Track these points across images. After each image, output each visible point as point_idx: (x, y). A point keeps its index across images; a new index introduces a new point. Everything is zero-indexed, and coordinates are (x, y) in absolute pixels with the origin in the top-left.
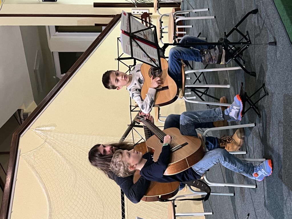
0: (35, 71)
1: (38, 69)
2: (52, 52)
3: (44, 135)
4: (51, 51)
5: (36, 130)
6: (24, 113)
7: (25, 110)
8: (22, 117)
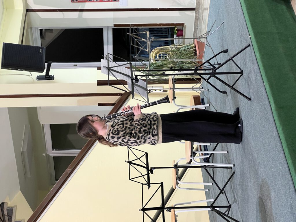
0: (22, 153)
1: (25, 150)
2: (43, 125)
4: (41, 124)
6: (8, 208)
7: (9, 204)
8: (6, 213)
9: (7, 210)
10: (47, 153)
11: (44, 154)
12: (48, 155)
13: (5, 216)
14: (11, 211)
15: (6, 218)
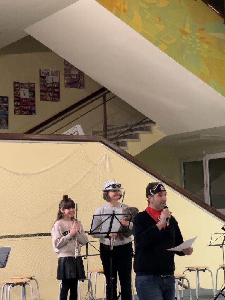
3: (101, 163)
5: (106, 155)
6: (151, 127)
7: (154, 128)
8: (147, 125)
9: (148, 127)
10: (206, 155)
11: (204, 152)
12: (205, 156)
13: (144, 125)
14: (148, 129)
15: (142, 126)
